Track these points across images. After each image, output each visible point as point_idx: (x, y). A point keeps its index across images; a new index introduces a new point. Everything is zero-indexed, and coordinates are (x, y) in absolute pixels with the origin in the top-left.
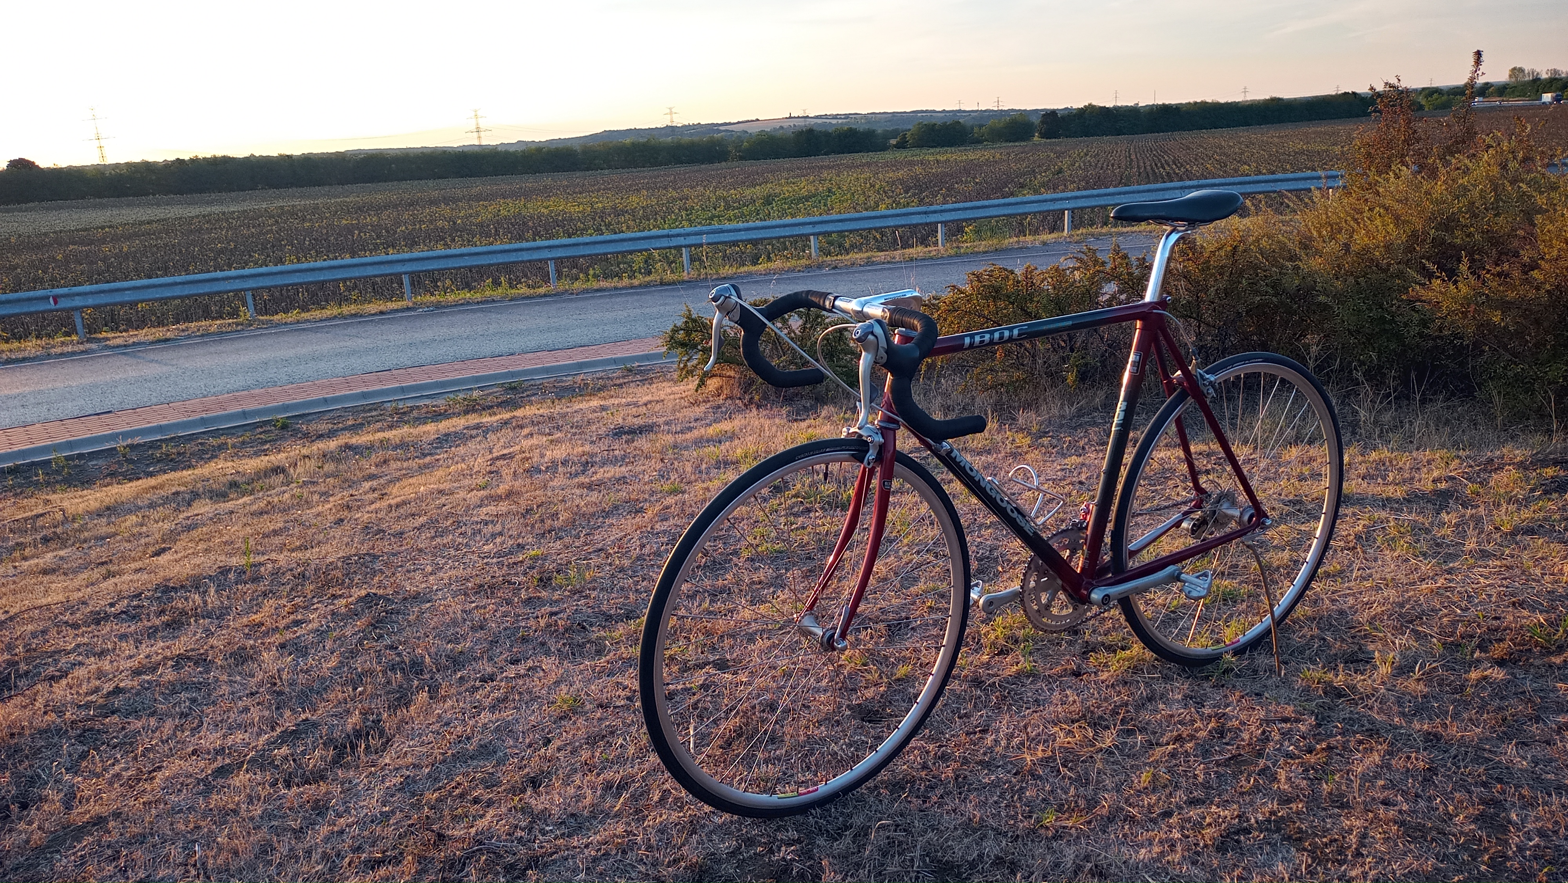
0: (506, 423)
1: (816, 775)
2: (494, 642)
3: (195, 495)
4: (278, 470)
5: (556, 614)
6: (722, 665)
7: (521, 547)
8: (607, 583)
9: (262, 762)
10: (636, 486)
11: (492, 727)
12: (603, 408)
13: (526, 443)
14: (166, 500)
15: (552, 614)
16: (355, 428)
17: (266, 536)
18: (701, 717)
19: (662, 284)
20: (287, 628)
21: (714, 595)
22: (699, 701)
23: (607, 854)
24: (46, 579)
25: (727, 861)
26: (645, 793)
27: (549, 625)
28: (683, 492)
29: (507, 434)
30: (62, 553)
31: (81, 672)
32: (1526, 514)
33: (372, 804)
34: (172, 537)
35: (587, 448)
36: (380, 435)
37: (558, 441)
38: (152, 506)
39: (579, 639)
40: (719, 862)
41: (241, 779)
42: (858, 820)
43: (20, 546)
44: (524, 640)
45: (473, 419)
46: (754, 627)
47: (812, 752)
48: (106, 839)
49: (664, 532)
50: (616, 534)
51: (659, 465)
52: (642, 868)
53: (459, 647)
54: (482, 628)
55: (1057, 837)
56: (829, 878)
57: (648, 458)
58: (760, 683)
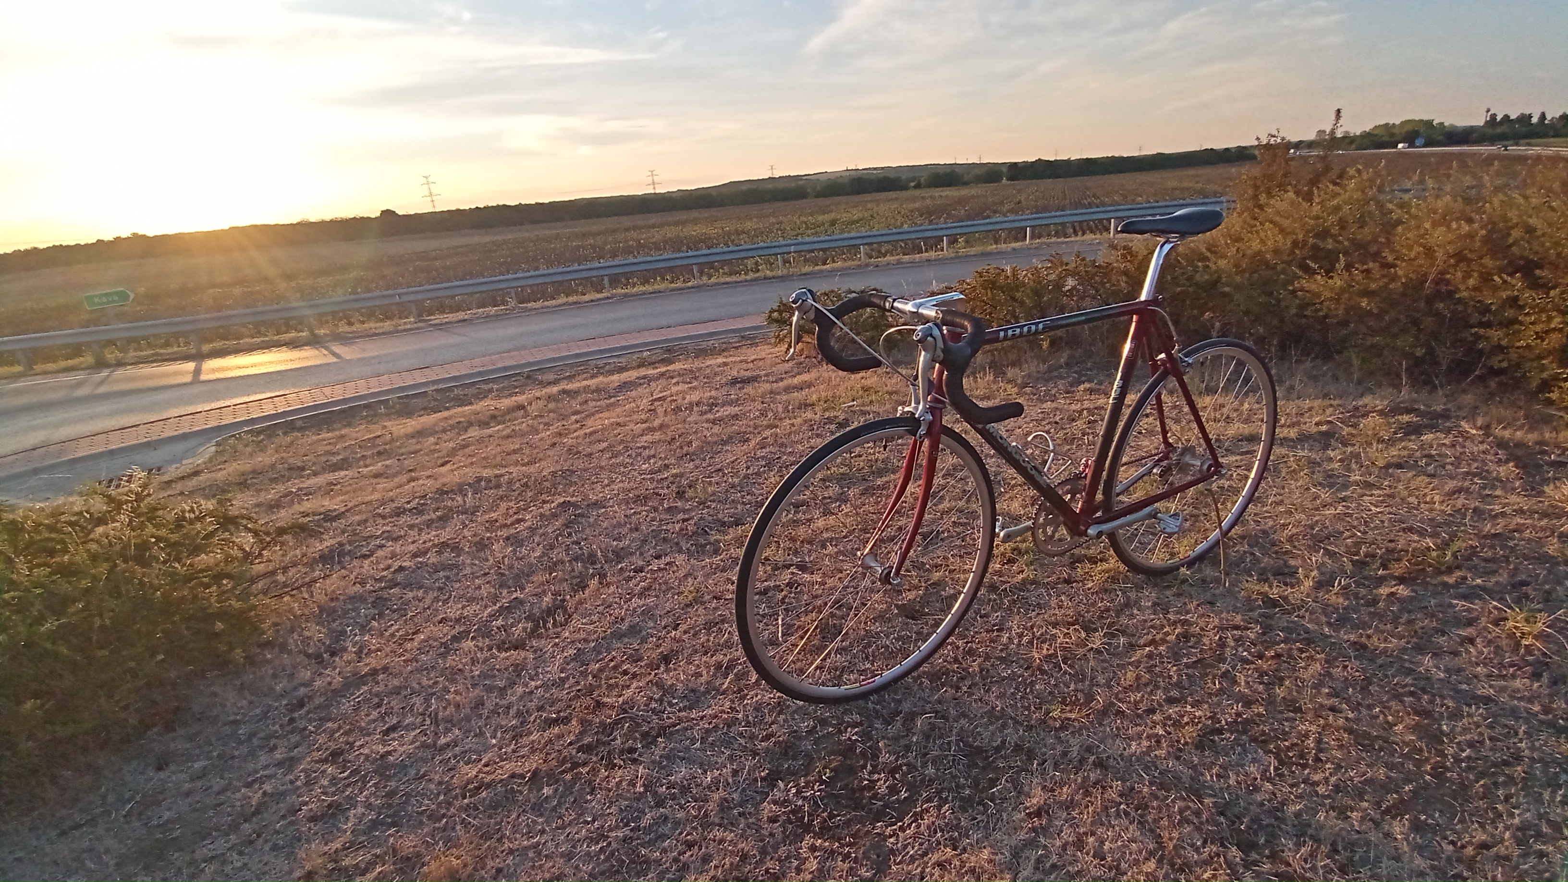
0: (662, 375)
1: (873, 665)
2: (644, 541)
3: (470, 424)
4: (521, 407)
5: (687, 520)
6: (803, 566)
7: (667, 467)
8: (723, 497)
9: (485, 631)
10: (746, 422)
11: (639, 611)
12: (725, 364)
13: (674, 389)
14: (452, 427)
15: (684, 520)
16: (570, 378)
17: (508, 454)
18: (786, 610)
19: (766, 278)
20: (512, 524)
22: (786, 596)
23: (716, 727)
24: (374, 481)
25: (806, 738)
27: (682, 529)
28: (777, 427)
29: (663, 382)
30: (387, 462)
31: (380, 553)
32: (1393, 451)
33: (553, 671)
34: (453, 453)
35: (713, 393)
36: (585, 383)
37: (695, 388)
38: (444, 431)
39: (702, 541)
40: (800, 738)
41: (468, 644)
42: (906, 706)
43: (364, 457)
44: (665, 540)
45: (643, 372)
46: (825, 535)
47: (869, 645)
48: (376, 689)
49: (763, 457)
50: (730, 458)
51: (761, 406)
52: (742, 741)
53: (621, 544)
54: (637, 529)
55: (1063, 728)
56: (885, 758)
57: (754, 400)
58: (830, 582)
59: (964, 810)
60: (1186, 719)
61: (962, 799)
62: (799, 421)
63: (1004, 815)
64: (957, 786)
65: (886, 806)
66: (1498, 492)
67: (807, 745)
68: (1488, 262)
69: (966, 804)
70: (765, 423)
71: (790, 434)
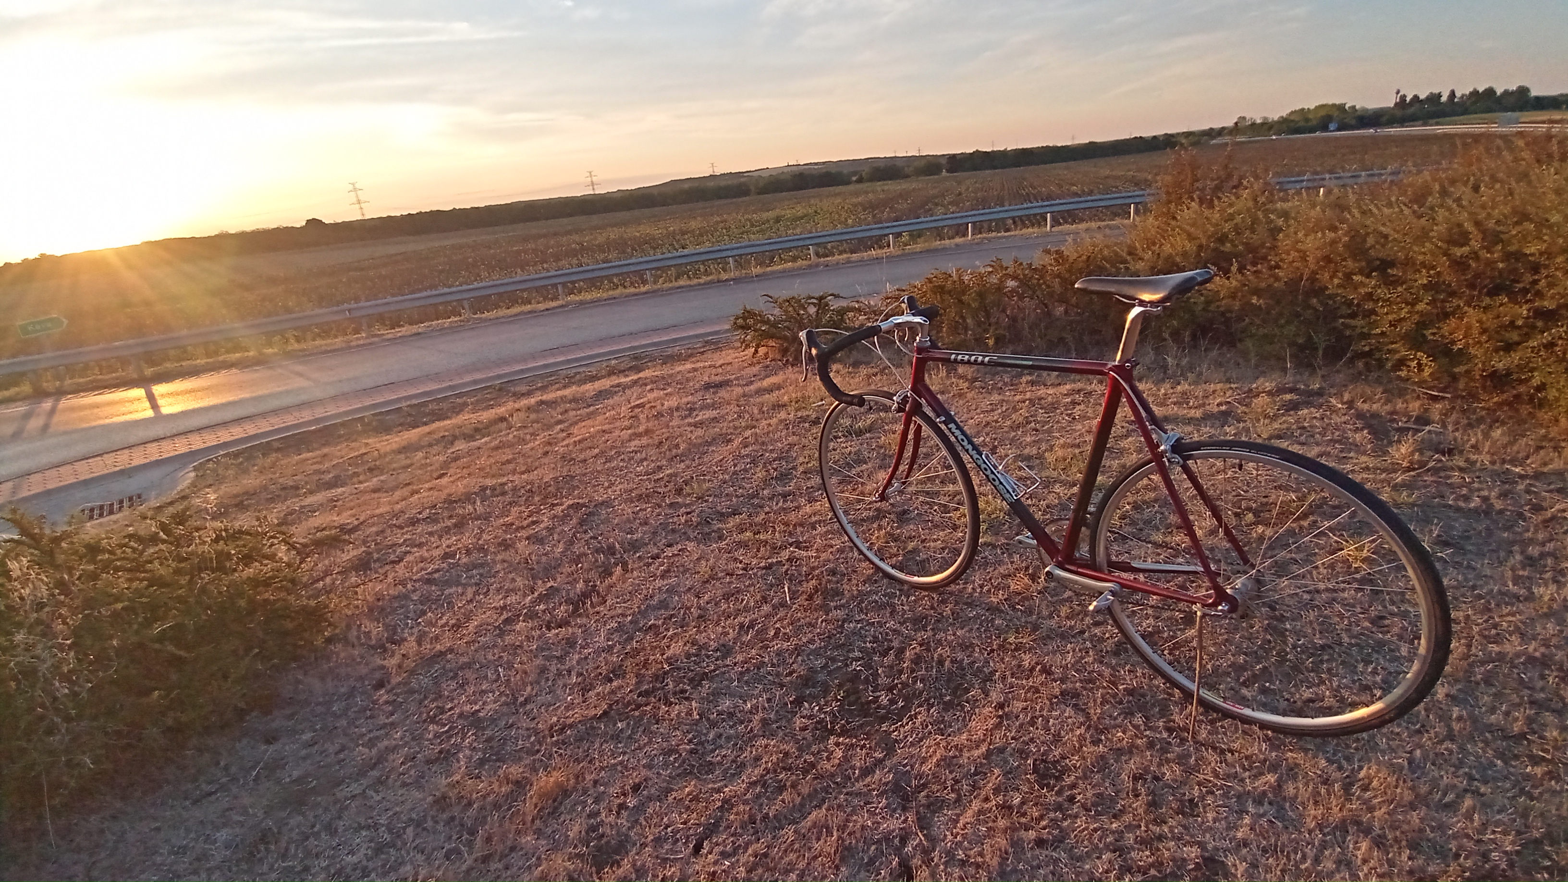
0: (635, 382)
2: (655, 533)
3: (455, 438)
4: (503, 419)
5: (689, 513)
6: (798, 545)
7: (660, 468)
8: (718, 492)
9: (532, 615)
10: (725, 424)
11: (665, 589)
12: (695, 370)
13: (651, 396)
14: (438, 442)
15: (688, 513)
16: (544, 389)
17: (503, 464)
18: (790, 580)
19: (718, 281)
20: (528, 526)
21: (785, 496)
22: (787, 569)
23: (748, 670)
25: (821, 672)
26: (764, 630)
27: (686, 521)
28: (754, 427)
29: (636, 390)
30: (382, 478)
32: (1276, 425)
33: (600, 640)
34: (446, 465)
35: (690, 398)
36: (559, 393)
37: (670, 394)
38: (430, 445)
39: (706, 530)
40: (816, 672)
41: (520, 626)
42: (895, 644)
44: (673, 531)
45: (615, 380)
46: (814, 519)
48: (448, 665)
49: (747, 455)
50: (717, 457)
51: (737, 409)
52: (770, 677)
53: (635, 537)
54: (646, 524)
55: (1017, 649)
56: (883, 680)
57: (729, 404)
58: (824, 556)
59: (946, 710)
60: (1107, 635)
61: (945, 703)
62: (774, 421)
63: (977, 710)
64: (941, 695)
65: (888, 713)
66: (1352, 454)
67: (821, 677)
68: (1350, 264)
69: (948, 706)
70: (743, 424)
71: (768, 433)
